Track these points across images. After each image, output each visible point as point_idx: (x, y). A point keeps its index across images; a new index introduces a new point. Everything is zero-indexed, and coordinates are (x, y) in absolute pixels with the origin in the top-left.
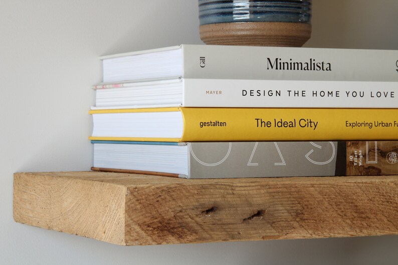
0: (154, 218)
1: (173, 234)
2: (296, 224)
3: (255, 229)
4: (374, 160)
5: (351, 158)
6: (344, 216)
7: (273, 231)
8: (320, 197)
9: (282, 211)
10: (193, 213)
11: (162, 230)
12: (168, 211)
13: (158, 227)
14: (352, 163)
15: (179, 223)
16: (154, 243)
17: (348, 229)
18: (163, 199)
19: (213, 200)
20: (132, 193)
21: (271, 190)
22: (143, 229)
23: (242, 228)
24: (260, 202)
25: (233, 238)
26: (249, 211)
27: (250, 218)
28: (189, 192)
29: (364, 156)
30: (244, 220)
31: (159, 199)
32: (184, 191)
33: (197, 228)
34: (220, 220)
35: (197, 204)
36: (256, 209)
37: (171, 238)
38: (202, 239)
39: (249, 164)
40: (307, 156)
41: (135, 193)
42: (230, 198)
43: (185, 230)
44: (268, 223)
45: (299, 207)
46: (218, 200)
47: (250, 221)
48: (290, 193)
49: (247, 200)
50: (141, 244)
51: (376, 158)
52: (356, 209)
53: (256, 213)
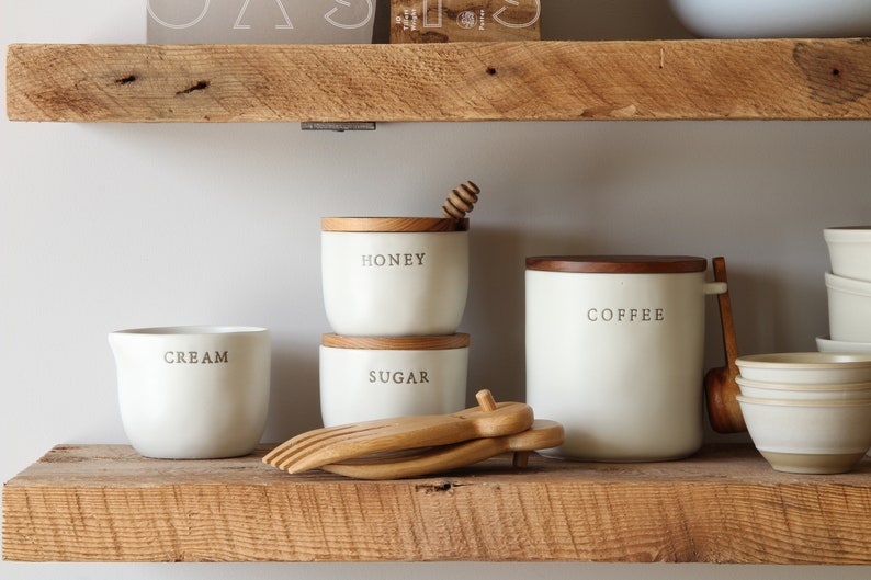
0: (46, 86)
1: (74, 108)
2: (254, 101)
3: (194, 106)
4: (437, 22)
5: (398, 20)
6: (330, 92)
7: (221, 109)
8: (291, 66)
9: (234, 84)
10: (101, 82)
11: (58, 103)
12: (66, 78)
13: (53, 98)
14: (401, 26)
15: (83, 94)
16: (47, 118)
17: (336, 110)
18: (58, 63)
19: (132, 67)
20: (15, 54)
21: (217, 56)
22: (31, 100)
23: (174, 104)
24: (202, 71)
25: (161, 115)
26: (184, 82)
27: (186, 91)
28: (96, 54)
29: (420, 17)
30: (178, 93)
31: (54, 63)
32: (89, 54)
33: (108, 101)
34: (142, 92)
35: (108, 71)
36: (195, 81)
37: (70, 112)
38: (115, 116)
39: (237, 26)
40: (327, 16)
41: (20, 55)
42: (156, 64)
43: (90, 103)
44: (213, 98)
45: (261, 79)
46: (139, 66)
47: (186, 95)
48: (246, 60)
49: (181, 68)
50: (30, 120)
51: (440, 19)
52: (350, 84)
53: (195, 84)
